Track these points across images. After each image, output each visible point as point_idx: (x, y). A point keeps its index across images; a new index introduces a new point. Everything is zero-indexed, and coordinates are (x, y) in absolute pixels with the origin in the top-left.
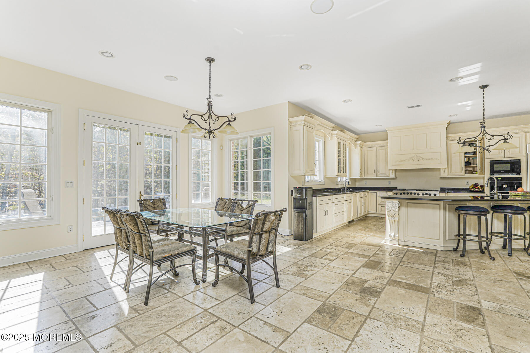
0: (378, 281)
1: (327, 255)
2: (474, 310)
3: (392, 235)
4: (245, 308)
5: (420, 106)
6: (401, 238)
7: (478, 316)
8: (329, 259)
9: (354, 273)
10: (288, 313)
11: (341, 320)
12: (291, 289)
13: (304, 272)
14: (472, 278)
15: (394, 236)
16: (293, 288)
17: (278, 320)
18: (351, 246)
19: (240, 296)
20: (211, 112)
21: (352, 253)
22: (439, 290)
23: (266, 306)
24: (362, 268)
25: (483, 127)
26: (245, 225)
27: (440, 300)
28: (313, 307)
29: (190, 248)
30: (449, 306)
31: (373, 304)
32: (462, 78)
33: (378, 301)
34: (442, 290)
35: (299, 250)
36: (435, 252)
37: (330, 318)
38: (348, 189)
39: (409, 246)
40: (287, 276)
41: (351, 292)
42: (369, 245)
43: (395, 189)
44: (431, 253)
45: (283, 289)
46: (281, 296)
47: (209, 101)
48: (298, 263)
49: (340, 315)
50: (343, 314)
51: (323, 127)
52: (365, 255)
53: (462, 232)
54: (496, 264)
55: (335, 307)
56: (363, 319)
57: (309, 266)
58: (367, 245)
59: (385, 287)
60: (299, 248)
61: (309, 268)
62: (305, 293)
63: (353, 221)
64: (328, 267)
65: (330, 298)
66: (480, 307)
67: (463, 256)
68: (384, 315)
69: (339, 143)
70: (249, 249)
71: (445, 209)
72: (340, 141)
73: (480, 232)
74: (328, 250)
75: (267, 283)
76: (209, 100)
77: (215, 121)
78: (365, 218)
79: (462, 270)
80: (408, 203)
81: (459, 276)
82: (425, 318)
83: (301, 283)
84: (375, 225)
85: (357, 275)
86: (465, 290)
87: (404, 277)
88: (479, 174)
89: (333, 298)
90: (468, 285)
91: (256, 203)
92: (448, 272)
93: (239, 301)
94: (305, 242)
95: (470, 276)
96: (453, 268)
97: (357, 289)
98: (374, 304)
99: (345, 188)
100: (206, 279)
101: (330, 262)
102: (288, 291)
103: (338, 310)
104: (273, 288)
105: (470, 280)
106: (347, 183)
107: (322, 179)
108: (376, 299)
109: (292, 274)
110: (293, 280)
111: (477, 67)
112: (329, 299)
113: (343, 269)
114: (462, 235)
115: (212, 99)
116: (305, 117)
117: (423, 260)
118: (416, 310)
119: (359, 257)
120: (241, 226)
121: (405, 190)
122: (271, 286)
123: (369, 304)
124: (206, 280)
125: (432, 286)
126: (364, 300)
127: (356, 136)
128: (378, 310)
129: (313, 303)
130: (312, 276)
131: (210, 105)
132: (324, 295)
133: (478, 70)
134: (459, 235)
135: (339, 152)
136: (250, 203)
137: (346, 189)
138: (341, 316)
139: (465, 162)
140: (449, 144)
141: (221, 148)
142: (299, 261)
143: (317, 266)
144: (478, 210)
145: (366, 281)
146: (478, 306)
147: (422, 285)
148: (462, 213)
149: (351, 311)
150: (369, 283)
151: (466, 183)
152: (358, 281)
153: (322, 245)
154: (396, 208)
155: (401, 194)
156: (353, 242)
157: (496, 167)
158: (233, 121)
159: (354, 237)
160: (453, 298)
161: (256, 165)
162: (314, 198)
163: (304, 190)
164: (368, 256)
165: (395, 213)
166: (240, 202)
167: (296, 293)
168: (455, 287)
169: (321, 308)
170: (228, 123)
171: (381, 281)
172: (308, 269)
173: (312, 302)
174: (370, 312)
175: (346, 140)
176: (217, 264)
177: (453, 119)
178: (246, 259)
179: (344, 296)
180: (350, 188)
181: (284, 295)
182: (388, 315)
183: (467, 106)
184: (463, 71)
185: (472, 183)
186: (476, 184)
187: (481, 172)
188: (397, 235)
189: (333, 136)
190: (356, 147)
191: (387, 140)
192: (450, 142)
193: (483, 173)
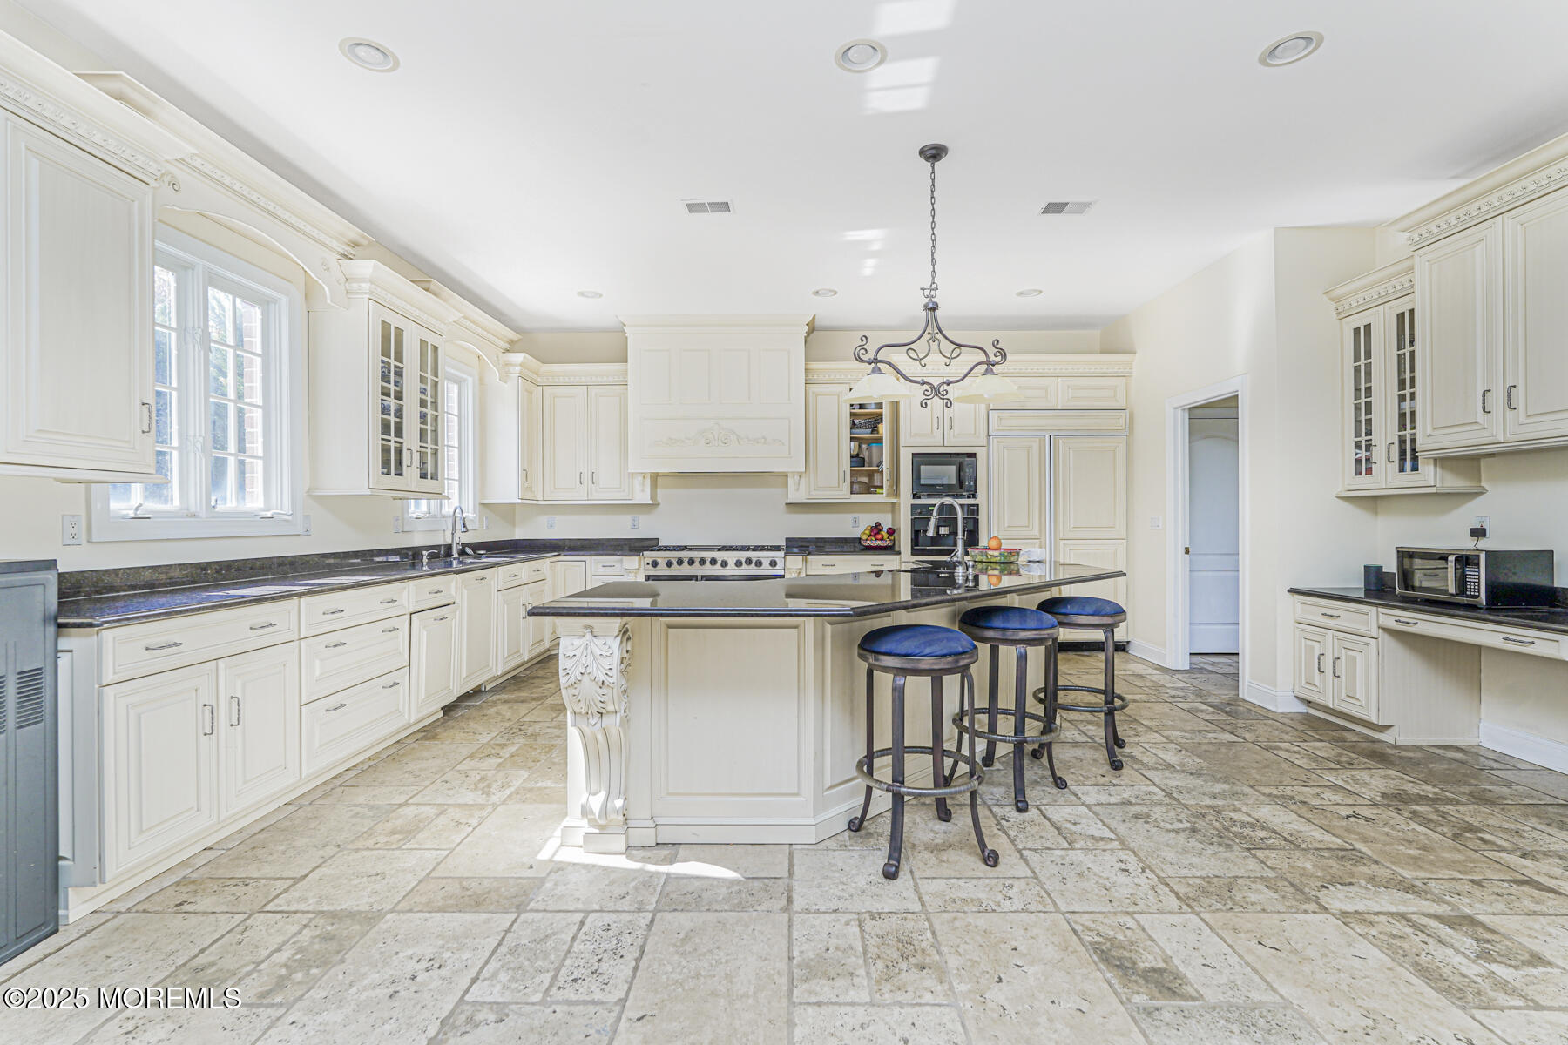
3: (596, 803)
5: (727, 207)
6: (639, 811)
15: (604, 811)
25: (932, 307)
36: (784, 863)
38: (468, 550)
39: (676, 848)
43: (650, 545)
63: (470, 696)
67: (891, 872)
69: (391, 333)
72: (398, 322)
80: (670, 626)
88: (888, 495)
99: (449, 548)
107: (282, 505)
121: (684, 548)
135: (391, 372)
137: (455, 553)
139: (852, 457)
140: (811, 394)
148: (882, 668)
151: (851, 523)
154: (607, 661)
155: (670, 564)
157: (929, 473)
165: (604, 691)
175: (442, 327)
180: (476, 547)
185: (867, 521)
186: (878, 524)
187: (891, 486)
188: (619, 803)
189: (355, 285)
190: (504, 378)
191: (626, 361)
192: (813, 388)
193: (896, 492)
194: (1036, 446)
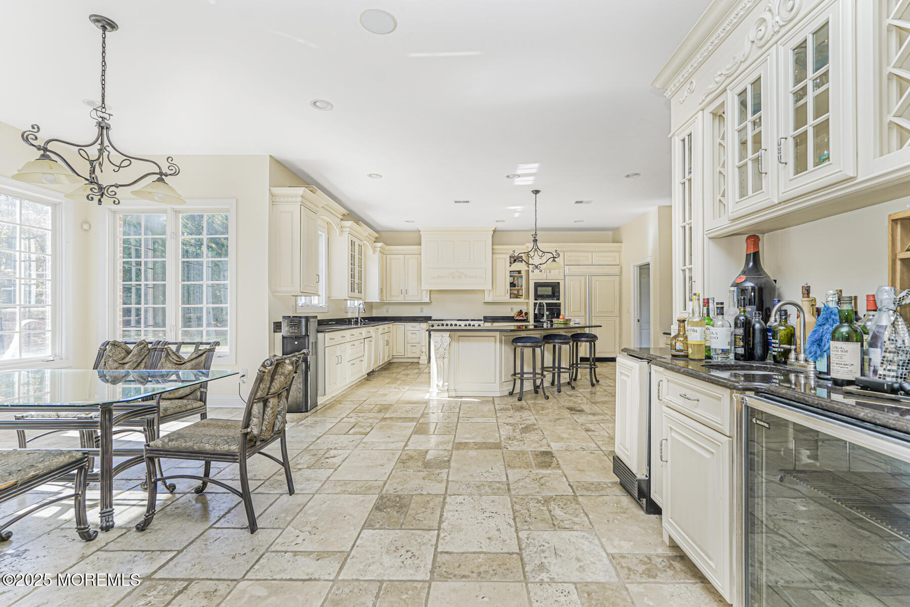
0: (441, 447)
1: (353, 427)
2: (547, 455)
3: (441, 384)
4: (241, 544)
5: (468, 202)
6: (452, 388)
7: (551, 460)
8: (361, 434)
9: (406, 445)
10: (329, 526)
11: (413, 509)
12: (318, 490)
13: (327, 460)
14: (535, 422)
15: (443, 386)
16: (320, 488)
17: (317, 541)
18: (384, 408)
19: (218, 528)
20: (106, 143)
21: (391, 418)
22: (510, 442)
23: (284, 529)
24: (413, 436)
25: (535, 241)
26: (190, 394)
27: (515, 453)
28: (366, 505)
29: (70, 458)
30: (525, 457)
31: (446, 478)
32: (519, 176)
33: (450, 473)
34: (513, 442)
35: (301, 428)
36: (491, 399)
37: (397, 512)
38: (362, 320)
39: (462, 397)
40: (300, 472)
41: (412, 471)
42: (410, 403)
44: (488, 401)
45: (303, 494)
46: (305, 506)
47: (101, 117)
48: (310, 448)
49: (410, 504)
50: (413, 501)
51: (329, 212)
52: (410, 418)
53: (518, 370)
54: (551, 403)
55: (399, 496)
56: (442, 499)
57: (331, 449)
58: (407, 403)
59: (452, 453)
60: (301, 425)
61: (332, 453)
62: (344, 489)
63: (373, 371)
64: (363, 445)
65: (386, 486)
66: (550, 450)
67: (520, 399)
68: (464, 487)
69: (353, 243)
70: (245, 431)
71: (501, 341)
72: (354, 239)
73: (534, 369)
74: (353, 420)
75: (267, 492)
76: (100, 114)
77: (120, 167)
78: (388, 366)
79: (524, 416)
80: (460, 336)
81: (524, 422)
82: (507, 476)
83: (329, 477)
84: (408, 375)
85: (411, 446)
86: (534, 436)
87: (469, 436)
88: (525, 299)
89: (391, 484)
90: (534, 430)
91: (217, 347)
92: (512, 421)
93: (222, 538)
94: (307, 414)
95: (532, 420)
96: (515, 414)
97: (418, 464)
98: (448, 477)
99: (357, 318)
100: (112, 521)
101: (363, 436)
102: (314, 495)
103: (403, 498)
104: (282, 497)
105: (535, 425)
106: (362, 310)
107: (323, 304)
108: (447, 470)
109: (308, 468)
110: (313, 476)
111: (533, 167)
112: (385, 488)
113: (388, 442)
114: (518, 374)
115: (110, 115)
116: (304, 191)
117: (482, 411)
118: (496, 470)
119: (404, 422)
120: (179, 396)
121: (443, 320)
122: (277, 496)
123: (440, 478)
124: (114, 524)
125: (502, 439)
126: (432, 476)
127: (376, 235)
128: (454, 483)
129: (363, 501)
130: (344, 464)
131: (103, 127)
132: (375, 484)
133: (534, 171)
134: (515, 374)
135: (353, 257)
136: (202, 347)
137: (359, 320)
138: (412, 504)
139: (511, 283)
140: (494, 259)
141: (86, 227)
142: (310, 445)
143: (345, 447)
144: (533, 341)
145: (427, 452)
146: (549, 449)
147: (491, 441)
148: (519, 346)
149: (421, 494)
150: (430, 452)
151: (510, 310)
152: (415, 453)
153: (339, 414)
154: (446, 344)
155: (439, 325)
156: (386, 403)
157: (541, 291)
158: (170, 175)
159: (385, 395)
160: (524, 448)
161: (189, 271)
162: (320, 335)
163: (303, 321)
164: (416, 418)
165: (445, 351)
166: (174, 348)
167: (329, 494)
168: (523, 435)
169: (378, 503)
170: (159, 176)
171: (445, 447)
172: (332, 455)
173: (362, 499)
174: (446, 489)
175: (363, 238)
176: (153, 480)
177: (500, 226)
178: (237, 451)
179: (405, 477)
180: (364, 319)
181: (308, 502)
182: (468, 485)
183: (515, 211)
184: (523, 169)
185: (516, 309)
186: (521, 311)
187: (526, 296)
188: (447, 384)
189: (344, 229)
190: (374, 251)
191: (421, 245)
192: (496, 256)
193: (528, 298)
194: (583, 280)
